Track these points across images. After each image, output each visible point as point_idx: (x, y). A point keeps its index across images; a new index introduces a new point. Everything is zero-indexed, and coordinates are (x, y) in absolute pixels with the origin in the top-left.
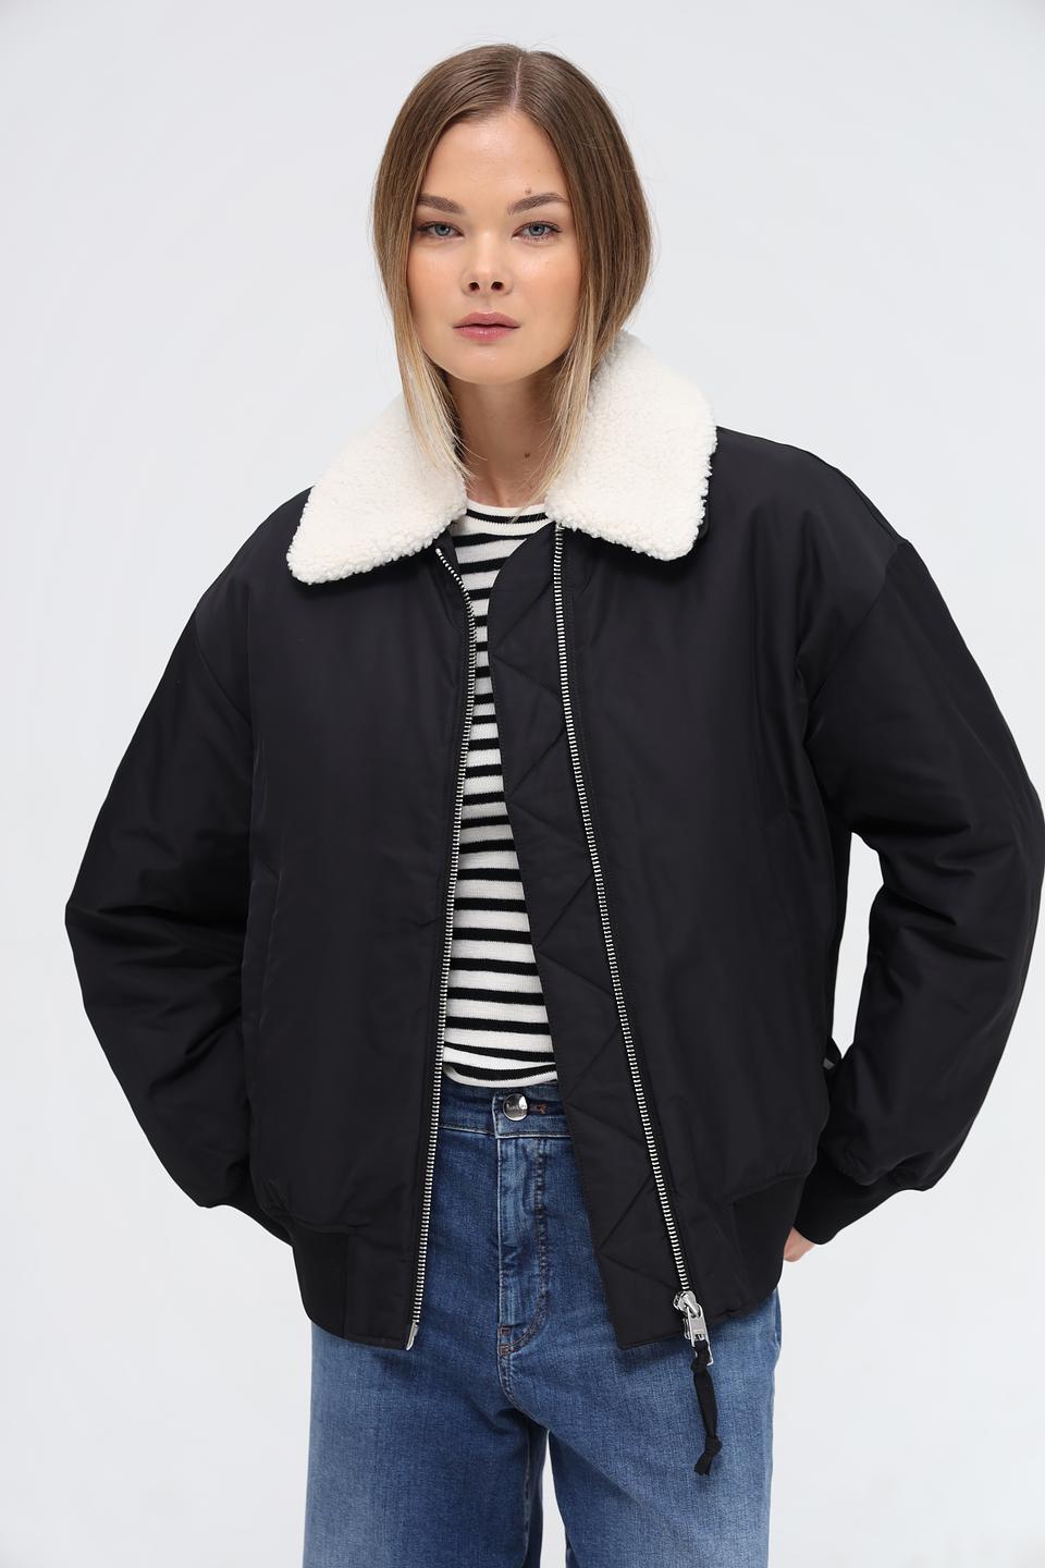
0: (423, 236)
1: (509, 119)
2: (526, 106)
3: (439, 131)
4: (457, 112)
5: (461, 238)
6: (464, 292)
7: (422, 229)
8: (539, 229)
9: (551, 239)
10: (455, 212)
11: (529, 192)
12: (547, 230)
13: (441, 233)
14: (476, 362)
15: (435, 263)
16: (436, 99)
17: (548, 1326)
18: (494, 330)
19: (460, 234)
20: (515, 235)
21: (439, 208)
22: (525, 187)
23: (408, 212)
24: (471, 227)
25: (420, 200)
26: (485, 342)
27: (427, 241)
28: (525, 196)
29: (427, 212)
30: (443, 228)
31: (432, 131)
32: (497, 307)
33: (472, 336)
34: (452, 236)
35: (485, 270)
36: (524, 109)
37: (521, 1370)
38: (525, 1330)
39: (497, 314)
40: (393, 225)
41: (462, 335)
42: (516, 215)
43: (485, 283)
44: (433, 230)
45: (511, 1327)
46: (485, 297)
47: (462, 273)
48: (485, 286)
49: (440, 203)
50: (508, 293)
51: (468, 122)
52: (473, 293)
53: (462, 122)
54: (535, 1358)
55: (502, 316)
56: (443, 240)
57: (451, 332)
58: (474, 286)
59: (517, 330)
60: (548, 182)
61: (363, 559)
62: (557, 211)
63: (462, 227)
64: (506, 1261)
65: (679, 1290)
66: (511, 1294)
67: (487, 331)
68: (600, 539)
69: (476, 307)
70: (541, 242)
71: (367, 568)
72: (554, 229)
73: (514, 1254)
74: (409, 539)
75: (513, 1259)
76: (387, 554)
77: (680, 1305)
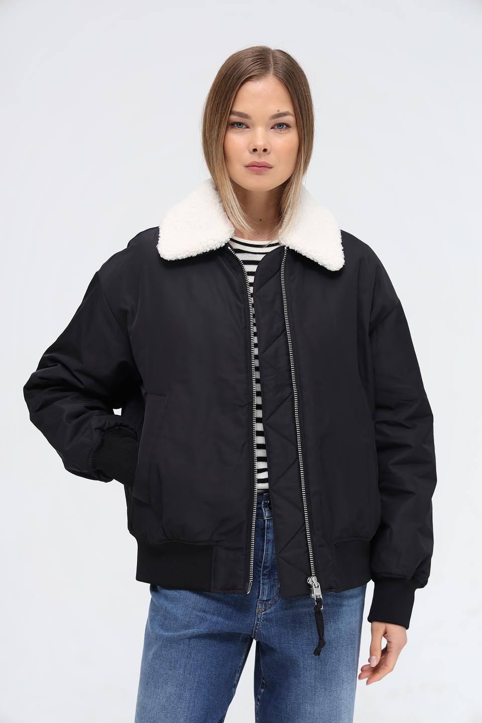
0: (232, 128)
1: (270, 80)
2: (276, 74)
3: (239, 85)
4: (248, 76)
5: (248, 129)
6: (250, 153)
7: (233, 125)
8: (280, 126)
9: (287, 130)
10: (247, 118)
11: (279, 111)
12: (284, 126)
13: (239, 126)
14: (251, 182)
15: (237, 141)
16: (237, 70)
17: (279, 601)
18: (263, 168)
19: (248, 127)
20: (271, 129)
21: (240, 116)
22: (277, 109)
23: (226, 119)
24: (253, 125)
25: (231, 113)
26: (258, 173)
27: (234, 130)
28: (277, 113)
29: (234, 118)
30: (240, 124)
31: (236, 83)
32: (264, 159)
33: (253, 170)
34: (244, 128)
35: (260, 143)
36: (276, 76)
37: (266, 620)
38: (270, 602)
39: (264, 162)
40: (218, 123)
41: (249, 170)
42: (272, 120)
43: (260, 149)
44: (236, 125)
45: (263, 601)
46: (260, 155)
47: (250, 145)
48: (260, 151)
49: (240, 115)
50: (269, 154)
51: (252, 81)
52: (254, 153)
53: (249, 81)
54: (273, 615)
55: (266, 163)
56: (241, 130)
57: (243, 169)
58: (255, 150)
59: (270, 170)
60: (286, 107)
61: (195, 250)
62: (290, 119)
63: (249, 125)
64: (265, 572)
65: (311, 575)
66: (266, 587)
67: (259, 169)
68: (305, 256)
69: (254, 158)
70: (283, 132)
71: (195, 254)
72: (288, 126)
73: (268, 570)
74: (216, 242)
75: (267, 572)
76: (205, 248)
77: (310, 582)
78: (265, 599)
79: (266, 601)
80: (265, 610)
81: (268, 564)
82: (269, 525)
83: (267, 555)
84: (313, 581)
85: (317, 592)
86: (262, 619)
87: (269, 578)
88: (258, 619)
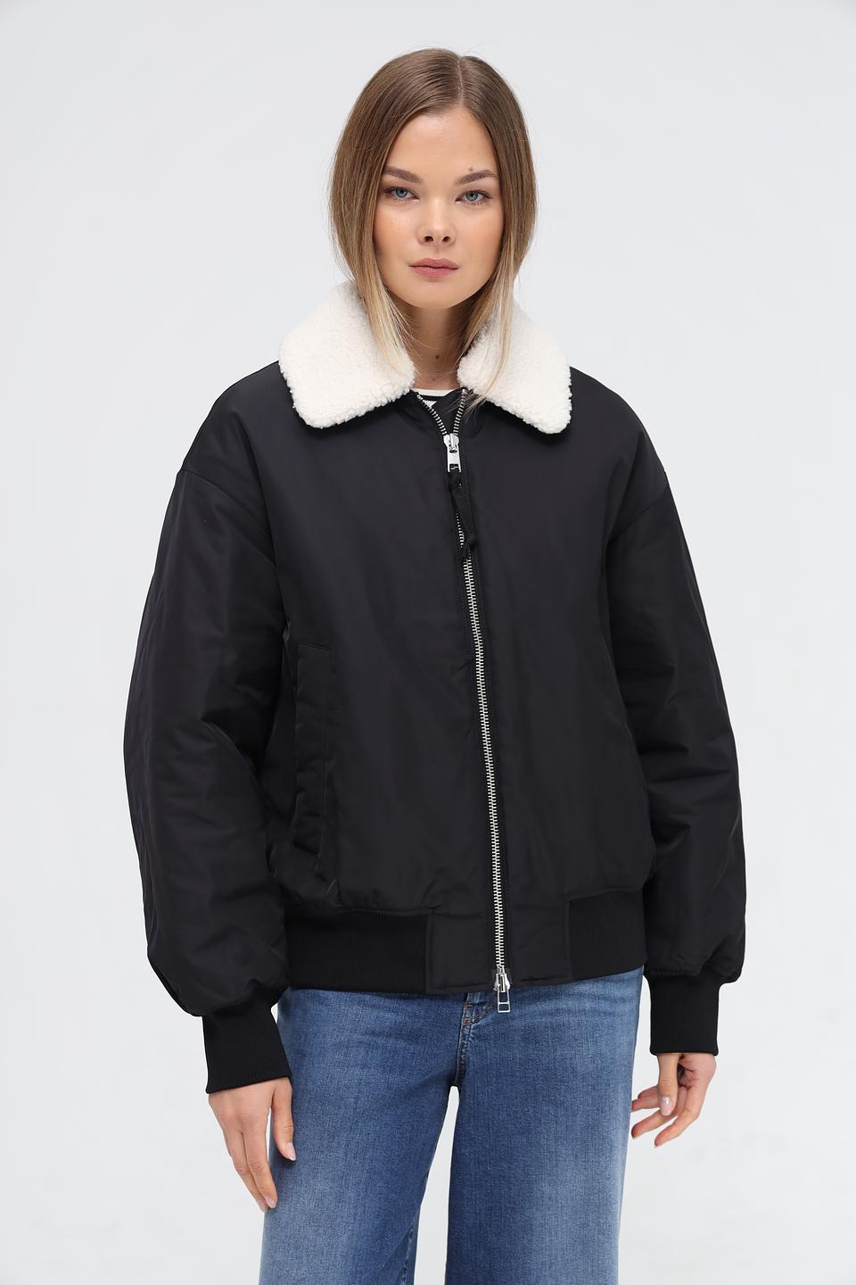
0: (388, 197)
1: (458, 115)
4: (419, 108)
5: (416, 200)
6: (420, 243)
7: (386, 192)
8: (474, 195)
9: (483, 203)
10: (414, 181)
11: (471, 170)
13: (401, 195)
14: (423, 293)
15: (396, 220)
18: (442, 270)
19: (415, 197)
20: (458, 200)
21: (403, 178)
22: (470, 166)
23: (377, 178)
24: (426, 194)
25: (385, 170)
26: (433, 279)
27: (390, 201)
28: (468, 173)
29: (390, 179)
32: (444, 254)
33: (425, 273)
34: (409, 198)
35: (438, 227)
36: (468, 107)
37: (477, 1037)
38: (484, 1008)
39: (443, 259)
41: (417, 273)
42: (461, 186)
43: (439, 237)
44: (394, 192)
45: (474, 1005)
46: (436, 248)
47: (419, 228)
48: (438, 240)
49: (402, 174)
50: (453, 245)
52: (427, 243)
53: (423, 115)
54: (491, 1028)
55: (448, 260)
56: (404, 201)
57: (408, 270)
58: (429, 239)
59: (457, 271)
60: (484, 163)
62: (489, 184)
63: (419, 192)
67: (436, 271)
69: (427, 253)
70: (476, 206)
72: (485, 196)
79: (479, 1004)
80: (476, 1022)
86: (471, 1035)
88: (464, 1036)
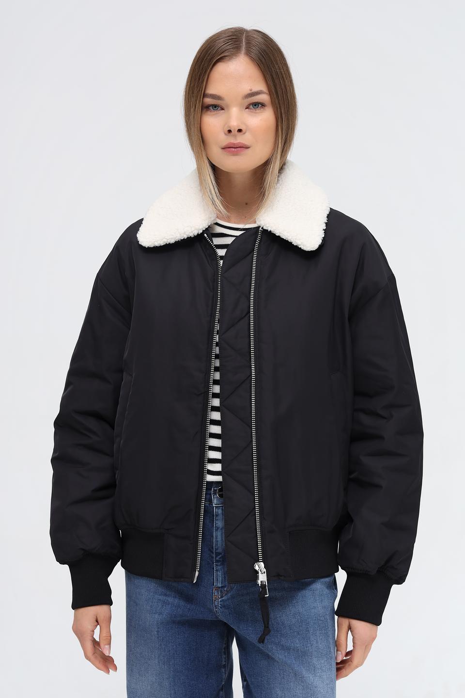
0: (207, 110)
1: (241, 60)
2: (248, 53)
3: (211, 66)
4: (219, 57)
5: (223, 111)
6: (225, 134)
7: (206, 108)
8: (257, 105)
9: (262, 109)
10: (220, 100)
11: (251, 90)
12: (260, 105)
13: (215, 109)
14: (229, 163)
15: (213, 123)
16: (209, 52)
18: (239, 149)
19: (222, 109)
20: (246, 108)
21: (214, 99)
22: (249, 88)
23: (200, 101)
24: (228, 106)
25: (205, 95)
26: (235, 155)
27: (209, 113)
28: (250, 92)
29: (208, 101)
30: (215, 107)
31: (208, 66)
32: (241, 139)
33: (229, 152)
34: (219, 110)
35: (234, 124)
36: (247, 55)
37: (223, 606)
39: (240, 143)
40: (194, 107)
41: (225, 152)
42: (246, 100)
43: (234, 130)
44: (211, 108)
46: (235, 136)
47: (225, 125)
48: (234, 132)
49: (214, 97)
50: (244, 133)
51: (224, 62)
52: (229, 134)
53: (221, 62)
54: (230, 601)
55: (242, 143)
56: (216, 112)
57: (220, 151)
58: (230, 131)
59: (249, 149)
60: (259, 85)
61: (172, 237)
62: (264, 98)
63: (224, 106)
64: (217, 559)
65: (258, 561)
66: (220, 574)
67: (236, 150)
68: (279, 236)
69: (231, 140)
70: (257, 111)
71: (172, 241)
72: (263, 105)
73: (220, 556)
74: (193, 229)
75: (220, 558)
76: (182, 235)
77: (257, 568)
78: (220, 586)
79: (222, 587)
80: (222, 597)
81: (220, 550)
82: (218, 512)
83: (217, 542)
84: (260, 566)
85: (262, 578)
86: (220, 605)
87: (223, 564)
88: (216, 606)
